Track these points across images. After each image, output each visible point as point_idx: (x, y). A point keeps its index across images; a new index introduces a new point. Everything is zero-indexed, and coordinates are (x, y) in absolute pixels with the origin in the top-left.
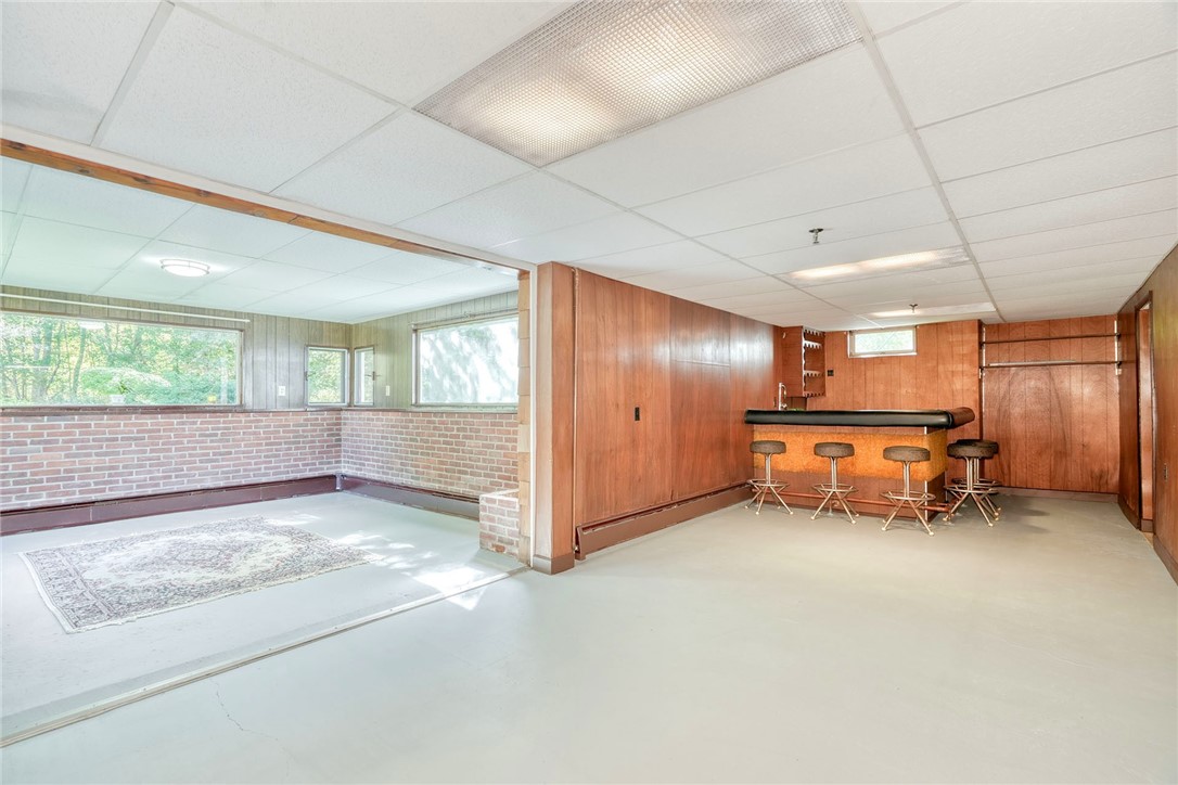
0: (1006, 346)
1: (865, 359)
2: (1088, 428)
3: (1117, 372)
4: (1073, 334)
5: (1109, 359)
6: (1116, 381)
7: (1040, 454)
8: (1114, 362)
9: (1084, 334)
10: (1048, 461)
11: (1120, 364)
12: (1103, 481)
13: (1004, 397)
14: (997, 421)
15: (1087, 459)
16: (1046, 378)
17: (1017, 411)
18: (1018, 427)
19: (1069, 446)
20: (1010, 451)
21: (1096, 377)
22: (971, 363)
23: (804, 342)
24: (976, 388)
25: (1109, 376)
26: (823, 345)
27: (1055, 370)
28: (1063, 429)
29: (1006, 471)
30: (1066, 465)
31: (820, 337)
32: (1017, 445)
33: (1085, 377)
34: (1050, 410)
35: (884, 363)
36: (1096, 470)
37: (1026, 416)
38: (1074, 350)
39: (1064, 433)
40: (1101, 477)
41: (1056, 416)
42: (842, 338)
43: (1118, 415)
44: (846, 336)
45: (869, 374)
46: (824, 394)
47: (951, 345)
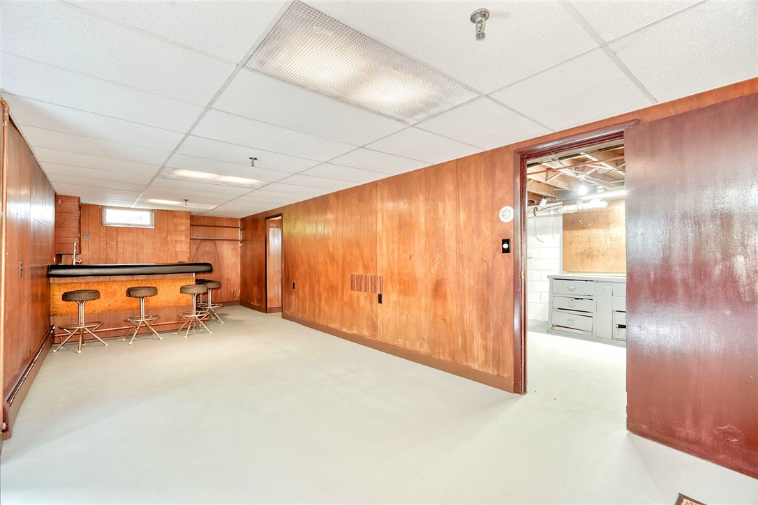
1: (116, 228)
2: (229, 270)
3: (240, 245)
6: (240, 250)
8: (238, 240)
11: (243, 241)
15: (229, 286)
16: (213, 246)
21: (232, 247)
22: (186, 235)
25: (237, 247)
33: (229, 247)
35: (131, 232)
36: (232, 290)
38: (225, 233)
40: (234, 294)
44: (101, 209)
47: (175, 225)
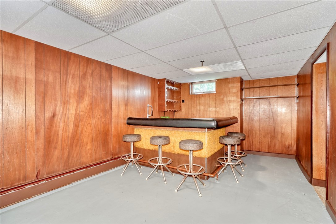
0: (252, 90)
1: (196, 95)
2: (284, 125)
3: (296, 101)
4: (279, 84)
5: (293, 95)
6: (296, 105)
7: (265, 137)
9: (283, 84)
10: (268, 140)
11: (298, 97)
12: (289, 149)
13: (251, 112)
14: (249, 122)
15: (283, 139)
16: (267, 104)
17: (256, 118)
18: (257, 125)
19: (276, 133)
20: (253, 135)
21: (288, 103)
22: (237, 96)
23: (166, 86)
24: (239, 108)
25: (293, 103)
26: (181, 89)
27: (271, 100)
28: (274, 126)
29: (251, 144)
30: (275, 142)
31: (179, 85)
32: (256, 133)
33: (283, 103)
34: (269, 118)
35: (203, 97)
36: (287, 144)
37: (260, 120)
38: (279, 92)
39: (274, 128)
40: (289, 147)
41: (271, 120)
42: (188, 86)
43: (296, 121)
44: (189, 85)
45: (198, 102)
46: (181, 110)
47: (229, 88)
